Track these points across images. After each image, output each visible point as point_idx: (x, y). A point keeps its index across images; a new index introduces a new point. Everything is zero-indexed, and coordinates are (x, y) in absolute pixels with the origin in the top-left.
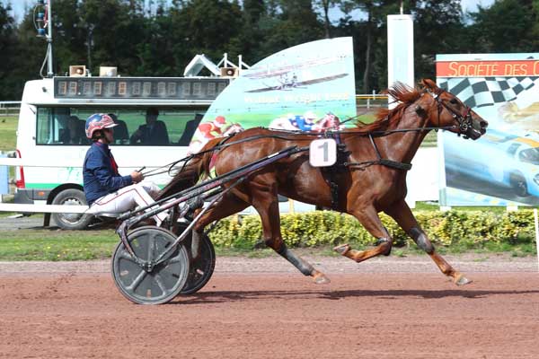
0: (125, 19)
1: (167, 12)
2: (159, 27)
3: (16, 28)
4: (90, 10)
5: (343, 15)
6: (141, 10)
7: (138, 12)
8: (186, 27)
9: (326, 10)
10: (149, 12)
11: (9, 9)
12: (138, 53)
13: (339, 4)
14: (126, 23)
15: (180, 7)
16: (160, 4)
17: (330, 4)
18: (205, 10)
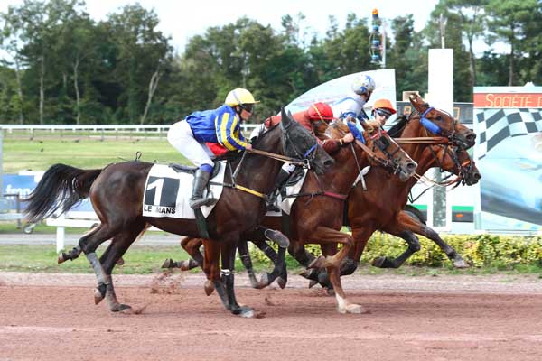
0: (279, 49)
1: (321, 43)
2: (311, 57)
3: (177, 56)
4: (246, 40)
5: (487, 48)
6: (295, 40)
7: (292, 42)
8: (338, 57)
9: (470, 42)
10: (303, 42)
11: (170, 38)
12: (291, 81)
13: (483, 37)
14: (280, 53)
15: (333, 39)
16: (314, 35)
17: (474, 36)
18: (355, 40)
